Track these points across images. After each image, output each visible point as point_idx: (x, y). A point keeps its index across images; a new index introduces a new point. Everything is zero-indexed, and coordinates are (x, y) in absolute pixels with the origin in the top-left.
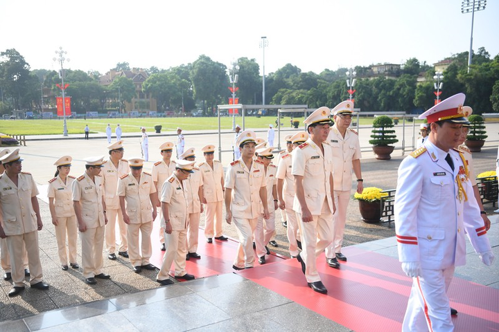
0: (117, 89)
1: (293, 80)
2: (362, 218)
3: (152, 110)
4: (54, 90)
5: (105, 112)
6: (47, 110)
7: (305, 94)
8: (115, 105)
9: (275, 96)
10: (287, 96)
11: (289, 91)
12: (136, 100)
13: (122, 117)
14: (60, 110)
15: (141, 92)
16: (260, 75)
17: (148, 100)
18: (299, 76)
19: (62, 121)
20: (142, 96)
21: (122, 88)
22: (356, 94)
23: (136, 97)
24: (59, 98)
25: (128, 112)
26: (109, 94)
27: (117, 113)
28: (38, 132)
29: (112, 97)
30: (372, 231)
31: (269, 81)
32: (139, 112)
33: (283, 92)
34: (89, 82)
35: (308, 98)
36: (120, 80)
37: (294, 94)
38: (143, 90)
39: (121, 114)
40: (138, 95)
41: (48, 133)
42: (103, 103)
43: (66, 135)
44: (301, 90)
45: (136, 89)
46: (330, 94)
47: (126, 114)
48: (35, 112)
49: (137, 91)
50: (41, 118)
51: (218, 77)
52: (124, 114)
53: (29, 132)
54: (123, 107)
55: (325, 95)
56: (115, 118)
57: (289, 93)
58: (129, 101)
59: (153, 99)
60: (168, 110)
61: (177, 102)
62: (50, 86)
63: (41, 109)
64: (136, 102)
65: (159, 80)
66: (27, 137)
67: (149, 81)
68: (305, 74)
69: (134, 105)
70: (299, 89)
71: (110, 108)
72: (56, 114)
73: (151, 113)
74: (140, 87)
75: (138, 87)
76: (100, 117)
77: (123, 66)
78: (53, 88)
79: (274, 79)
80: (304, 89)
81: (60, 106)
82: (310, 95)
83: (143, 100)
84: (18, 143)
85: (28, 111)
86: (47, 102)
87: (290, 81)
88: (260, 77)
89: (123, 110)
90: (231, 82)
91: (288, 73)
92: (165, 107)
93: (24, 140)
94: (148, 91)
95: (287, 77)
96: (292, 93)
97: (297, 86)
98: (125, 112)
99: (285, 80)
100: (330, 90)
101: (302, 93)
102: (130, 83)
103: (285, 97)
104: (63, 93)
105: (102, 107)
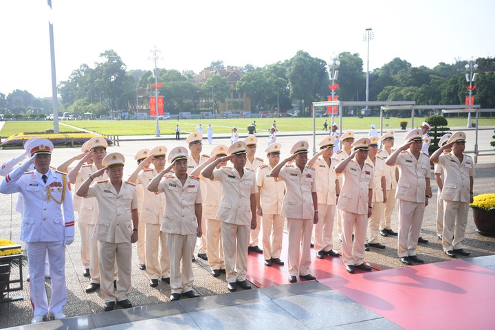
0: (211, 88)
1: (402, 77)
2: (477, 230)
3: (246, 111)
4: (149, 90)
5: (198, 112)
6: (142, 110)
7: (415, 91)
8: (208, 105)
9: (380, 94)
10: (394, 94)
11: (396, 88)
12: (230, 100)
13: (215, 118)
14: (153, 109)
15: (235, 91)
16: (363, 71)
17: (242, 100)
18: (408, 72)
19: (155, 121)
20: (236, 96)
21: (215, 87)
22: (478, 90)
23: (230, 97)
24: (153, 98)
25: (222, 113)
26: (202, 94)
27: (210, 113)
28: (131, 132)
29: (206, 97)
30: (488, 245)
31: (374, 77)
32: (233, 113)
33: (390, 90)
34: (182, 82)
35: (418, 96)
36: (214, 79)
37: (402, 92)
38: (237, 89)
39: (214, 115)
40: (232, 95)
41: (142, 133)
42: (197, 103)
43: (158, 135)
44: (411, 88)
45: (230, 88)
46: (445, 92)
47: (219, 115)
48: (130, 112)
49: (231, 91)
50: (136, 119)
51: (317, 74)
52: (217, 115)
53: (123, 132)
54: (216, 107)
55: (439, 92)
56: (208, 118)
57: (396, 91)
58: (223, 101)
59: (248, 99)
60: (263, 110)
61: (272, 101)
62: (145, 86)
63: (136, 110)
64: (229, 102)
65: (254, 79)
66: (120, 138)
67: (243, 80)
68: (415, 69)
69: (227, 105)
70: (408, 86)
71: (203, 109)
72: (150, 114)
73: (244, 113)
74: (234, 86)
75: (232, 86)
76: (193, 118)
77: (217, 65)
78: (148, 88)
79: (380, 75)
80: (414, 85)
81: (153, 106)
82: (421, 92)
83: (237, 100)
84: (112, 143)
85: (124, 112)
86: (142, 103)
87: (397, 77)
88: (364, 73)
89: (216, 111)
90: (330, 78)
91: (396, 68)
92: (259, 107)
93: (118, 141)
94: (242, 90)
95: (395, 73)
96: (399, 90)
97: (405, 83)
98: (218, 112)
99: (392, 76)
100: (445, 86)
101: (412, 91)
102: (224, 82)
103: (392, 95)
104: (156, 93)
105: (195, 107)
